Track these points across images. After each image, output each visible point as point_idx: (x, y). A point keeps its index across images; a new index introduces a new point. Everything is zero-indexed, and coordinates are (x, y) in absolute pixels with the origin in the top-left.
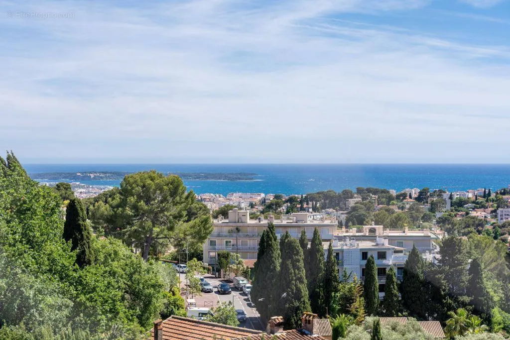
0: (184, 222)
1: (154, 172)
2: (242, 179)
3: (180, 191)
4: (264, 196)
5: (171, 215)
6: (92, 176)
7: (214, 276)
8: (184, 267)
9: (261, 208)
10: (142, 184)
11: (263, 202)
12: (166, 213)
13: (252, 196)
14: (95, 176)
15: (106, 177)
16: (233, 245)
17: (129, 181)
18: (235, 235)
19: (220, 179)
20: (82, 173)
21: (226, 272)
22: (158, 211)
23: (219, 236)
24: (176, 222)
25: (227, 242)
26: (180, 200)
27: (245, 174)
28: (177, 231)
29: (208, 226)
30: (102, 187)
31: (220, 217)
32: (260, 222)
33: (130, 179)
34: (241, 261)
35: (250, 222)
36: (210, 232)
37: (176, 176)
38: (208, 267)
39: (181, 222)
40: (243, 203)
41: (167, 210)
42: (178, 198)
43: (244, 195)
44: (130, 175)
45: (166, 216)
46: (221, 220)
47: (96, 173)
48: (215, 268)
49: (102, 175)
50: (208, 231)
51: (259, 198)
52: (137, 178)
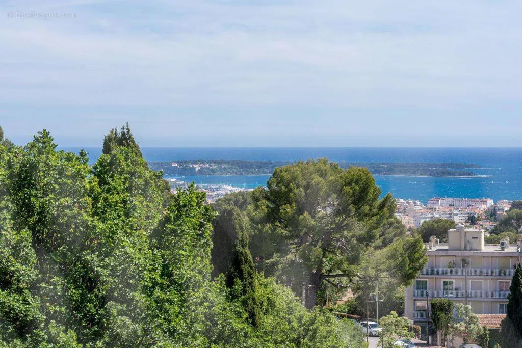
0: (376, 248)
1: (325, 163)
2: (453, 174)
3: (370, 196)
4: (493, 204)
5: (353, 236)
6: (197, 168)
7: (425, 342)
8: (373, 326)
9: (489, 225)
10: (305, 183)
11: (492, 214)
12: (345, 233)
13: (471, 203)
14: (202, 168)
15: (220, 170)
16: (457, 289)
17: (282, 177)
18: (460, 271)
19: (414, 173)
20: (180, 163)
21: (445, 335)
22: (332, 229)
23: (432, 272)
24: (362, 249)
25: (445, 283)
26: (370, 210)
27: (458, 166)
28: (364, 264)
29: (416, 255)
30: (214, 186)
31: (434, 239)
32: (503, 249)
33: (284, 174)
34: (475, 318)
35: (485, 249)
36: (420, 266)
37: (364, 169)
38: (413, 326)
39: (371, 249)
40: (456, 215)
41: (348, 227)
42: (366, 208)
43: (457, 202)
44: (284, 167)
45: (346, 238)
46: (434, 246)
47: (203, 162)
48: (427, 329)
49: (214, 167)
50: (417, 265)
51: (484, 207)
52: (296, 173)
